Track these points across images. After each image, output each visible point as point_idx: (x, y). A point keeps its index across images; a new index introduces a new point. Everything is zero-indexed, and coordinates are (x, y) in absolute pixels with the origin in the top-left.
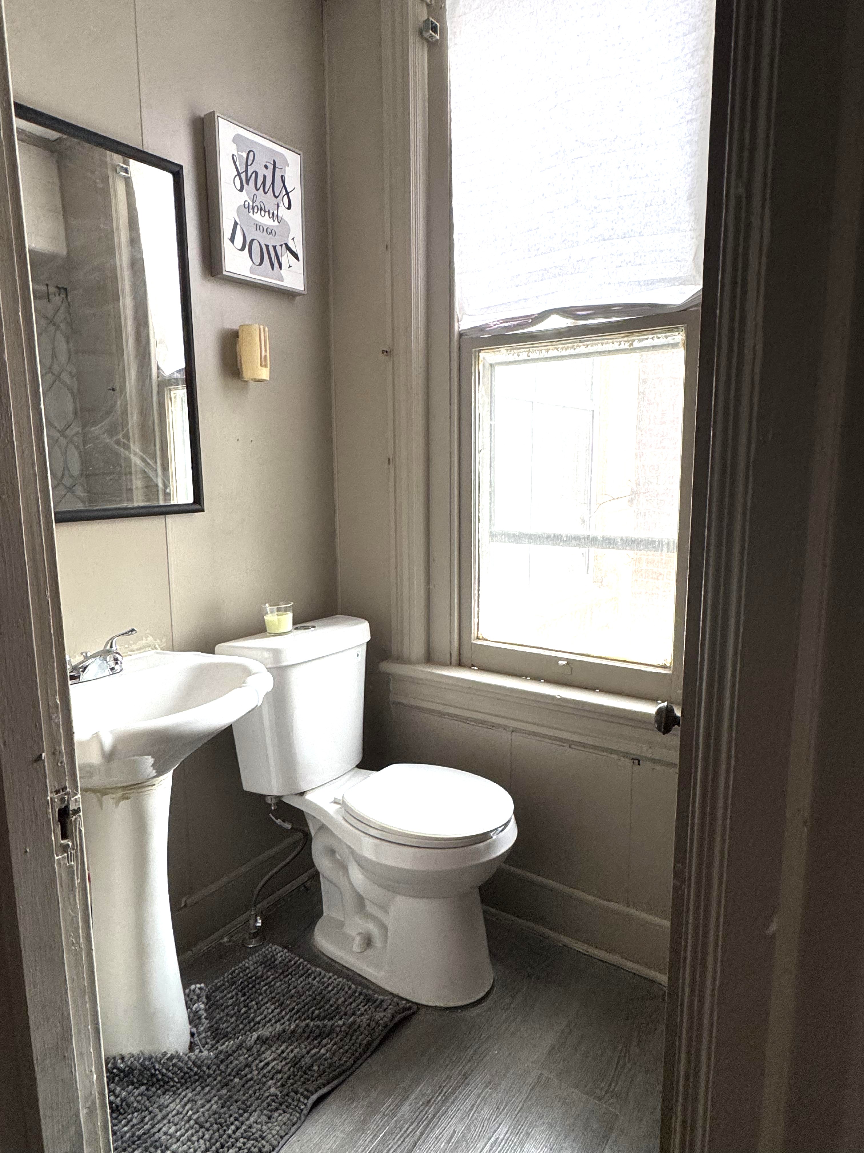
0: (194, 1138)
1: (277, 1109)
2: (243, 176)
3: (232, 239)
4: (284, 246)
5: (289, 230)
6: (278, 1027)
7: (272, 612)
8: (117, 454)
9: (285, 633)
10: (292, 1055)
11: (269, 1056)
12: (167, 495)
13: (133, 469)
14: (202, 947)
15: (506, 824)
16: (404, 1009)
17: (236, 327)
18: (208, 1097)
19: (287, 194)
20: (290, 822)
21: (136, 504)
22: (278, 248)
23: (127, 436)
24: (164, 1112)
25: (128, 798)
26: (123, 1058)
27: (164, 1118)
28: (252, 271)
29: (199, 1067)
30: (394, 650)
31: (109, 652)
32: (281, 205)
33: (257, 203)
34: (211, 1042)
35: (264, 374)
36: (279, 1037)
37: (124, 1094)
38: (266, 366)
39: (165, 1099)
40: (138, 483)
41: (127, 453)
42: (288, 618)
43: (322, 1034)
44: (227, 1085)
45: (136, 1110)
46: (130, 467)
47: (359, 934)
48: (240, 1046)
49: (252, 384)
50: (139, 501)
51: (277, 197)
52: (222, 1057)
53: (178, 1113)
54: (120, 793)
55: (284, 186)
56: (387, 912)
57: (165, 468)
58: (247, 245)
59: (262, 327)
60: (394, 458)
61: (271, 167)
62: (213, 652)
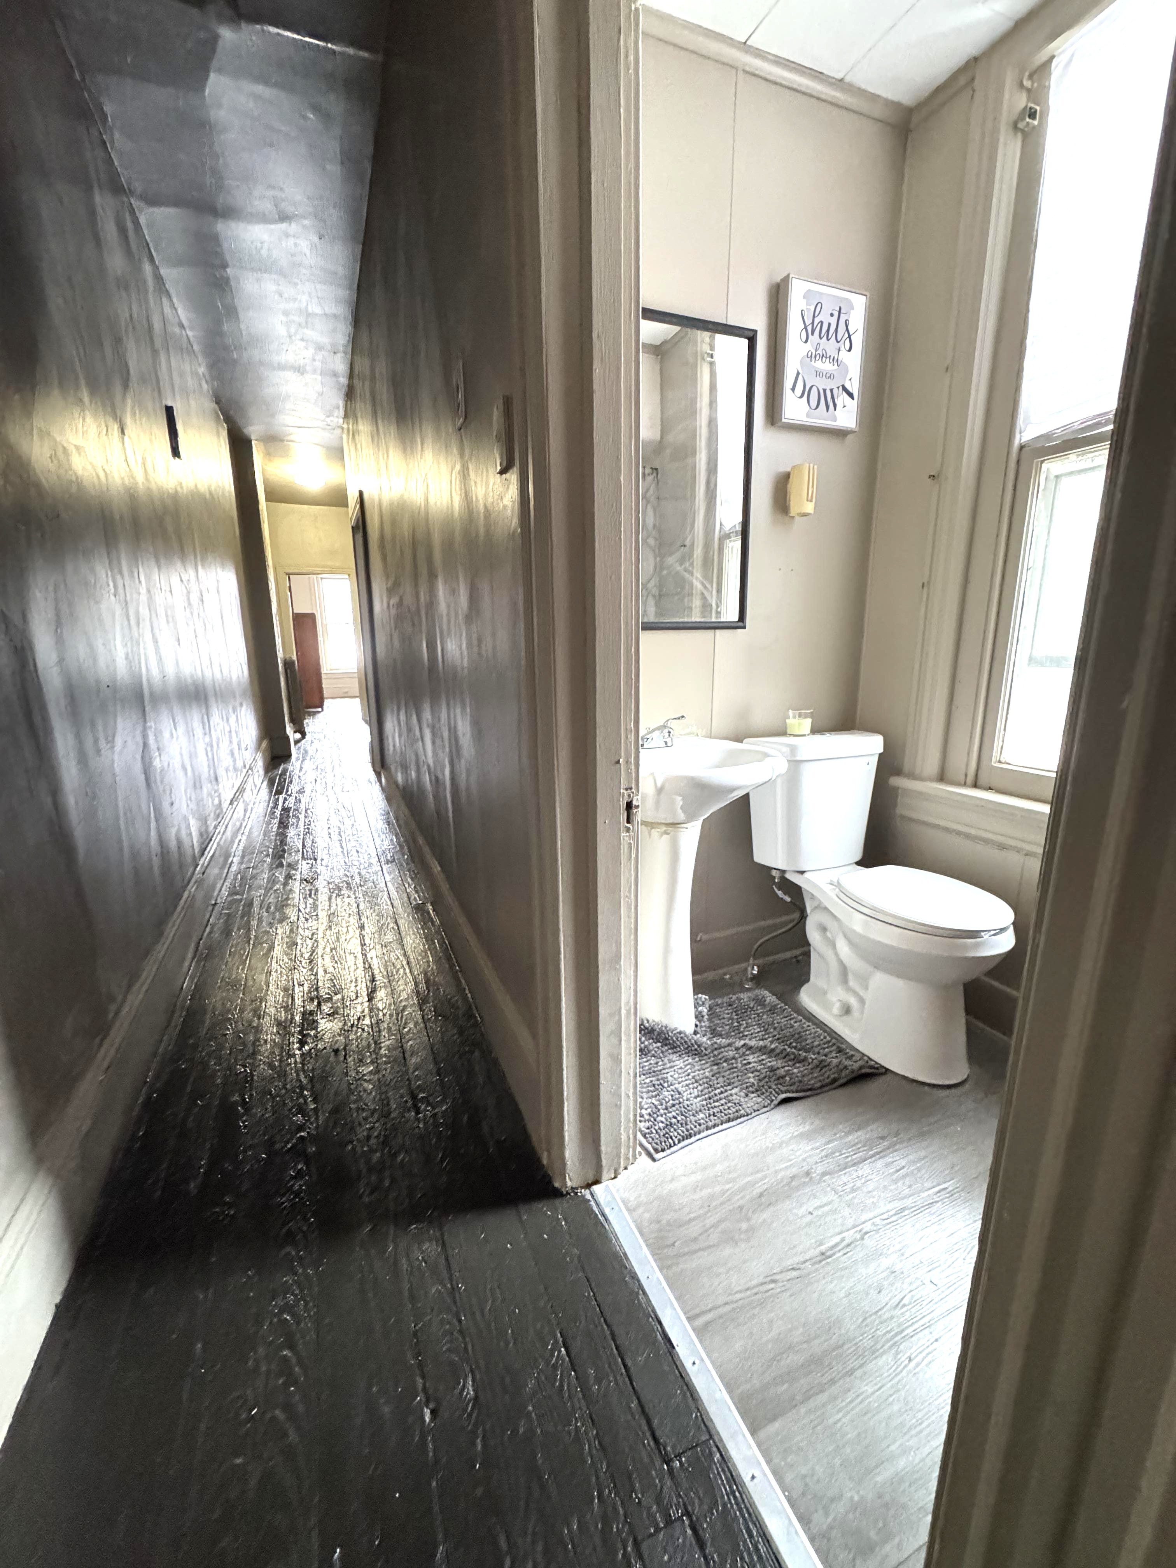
0: (691, 1086)
1: (753, 1092)
2: (809, 328)
3: (793, 389)
4: (841, 388)
5: (847, 372)
6: (761, 1043)
7: (794, 717)
8: (683, 579)
9: (804, 735)
10: (769, 1064)
11: (751, 1058)
12: (718, 613)
13: (694, 592)
14: (710, 975)
15: (1002, 930)
16: (872, 1067)
17: (789, 470)
18: (704, 1067)
19: (849, 337)
20: (790, 896)
21: (693, 620)
22: (835, 392)
23: (692, 564)
24: (672, 1064)
25: (668, 834)
26: (648, 1021)
27: (671, 1067)
28: (808, 416)
29: (699, 1046)
30: (906, 768)
31: (665, 727)
32: (842, 348)
33: (820, 351)
34: (709, 1035)
35: (809, 508)
36: (762, 1050)
37: (646, 1043)
38: (811, 501)
39: (674, 1057)
40: (697, 603)
41: (691, 578)
42: (807, 724)
43: (797, 1060)
44: (717, 1064)
45: (653, 1056)
46: (692, 589)
47: (840, 1000)
48: (730, 1045)
49: (797, 518)
50: (696, 618)
51: (838, 342)
52: (716, 1046)
53: (681, 1068)
54: (664, 828)
55: (847, 330)
56: (866, 988)
57: (719, 591)
58: (806, 393)
59: (812, 465)
60: (929, 583)
61: (836, 314)
62: (742, 742)
